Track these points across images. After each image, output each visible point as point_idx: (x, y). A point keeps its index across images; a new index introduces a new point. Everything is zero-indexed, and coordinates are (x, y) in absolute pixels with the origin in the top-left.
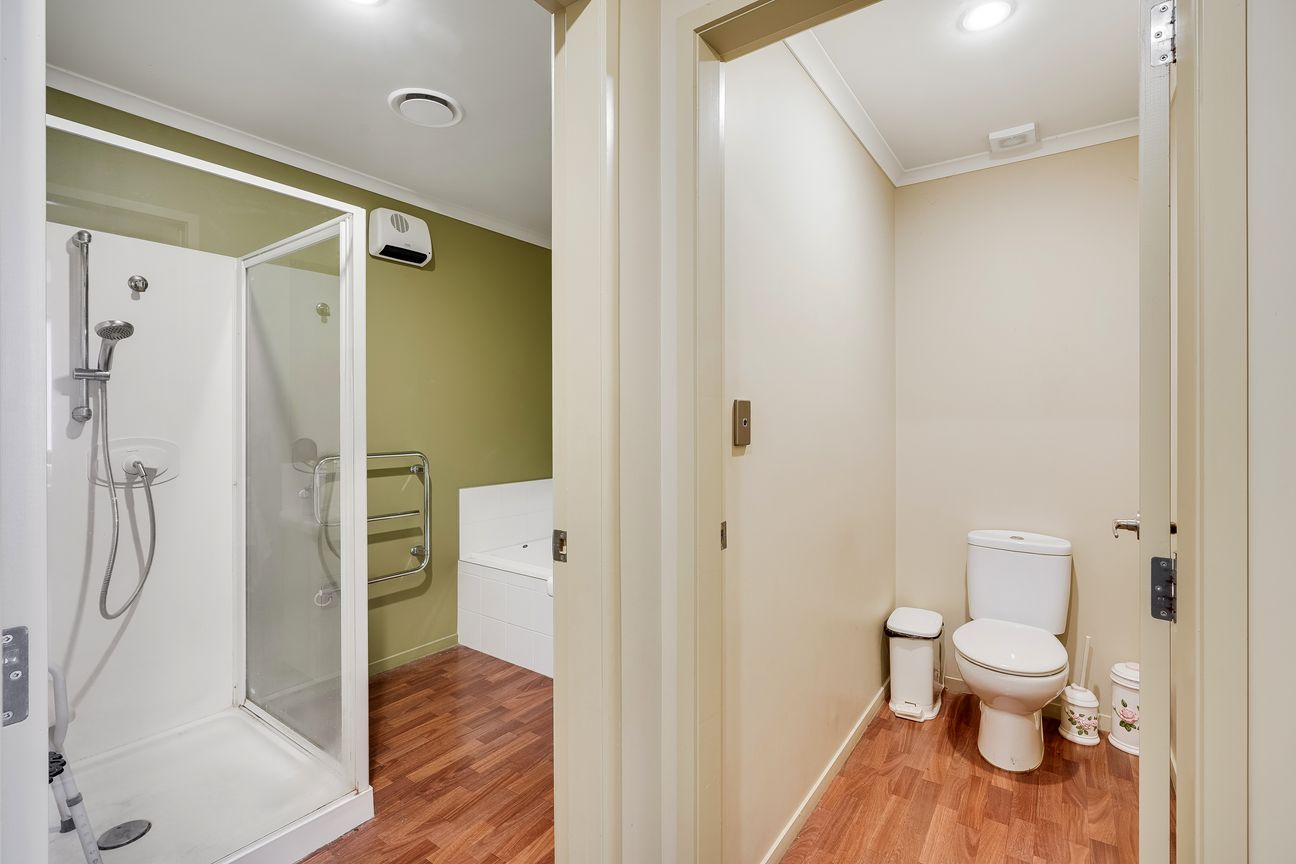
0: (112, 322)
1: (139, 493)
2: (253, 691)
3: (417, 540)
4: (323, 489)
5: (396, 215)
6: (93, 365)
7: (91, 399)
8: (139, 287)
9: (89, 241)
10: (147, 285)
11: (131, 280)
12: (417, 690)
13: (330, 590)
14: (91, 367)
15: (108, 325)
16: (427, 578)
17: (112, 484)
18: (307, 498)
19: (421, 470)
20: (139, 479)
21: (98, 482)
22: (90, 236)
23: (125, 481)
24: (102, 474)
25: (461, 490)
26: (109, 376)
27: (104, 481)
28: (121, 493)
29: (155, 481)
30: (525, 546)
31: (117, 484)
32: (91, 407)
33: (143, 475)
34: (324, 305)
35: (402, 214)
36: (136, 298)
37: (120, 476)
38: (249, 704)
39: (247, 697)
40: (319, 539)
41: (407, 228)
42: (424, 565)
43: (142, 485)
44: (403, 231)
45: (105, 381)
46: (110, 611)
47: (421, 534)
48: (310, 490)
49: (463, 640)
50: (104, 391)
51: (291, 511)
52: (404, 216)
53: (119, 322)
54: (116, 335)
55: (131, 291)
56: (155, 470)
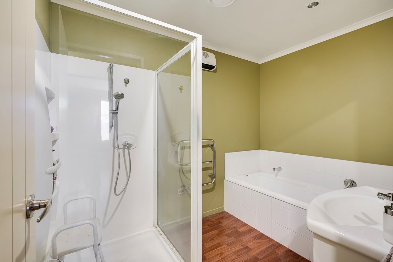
0: (118, 93)
1: (126, 152)
2: (159, 223)
3: (211, 172)
4: (181, 151)
5: (204, 52)
6: (114, 109)
7: (113, 120)
8: (127, 82)
9: (113, 67)
10: (129, 81)
11: (125, 80)
12: (212, 230)
13: (183, 189)
14: (113, 110)
15: (117, 94)
16: (214, 186)
17: (119, 149)
18: (175, 155)
19: (212, 146)
20: (126, 147)
21: (115, 148)
22: (113, 65)
23: (123, 148)
24: (116, 146)
25: (225, 154)
26: (118, 112)
27: (117, 148)
28: (121, 152)
29: (131, 148)
30: (247, 175)
31: (120, 148)
32: (113, 123)
33: (127, 146)
34: (181, 86)
35: (206, 52)
36: (126, 86)
37: (121, 146)
38: (158, 227)
39: (158, 225)
40: (180, 171)
41: (208, 57)
42: (213, 181)
43: (127, 149)
44: (207, 58)
45: (117, 114)
46: (118, 193)
47: (212, 169)
48: (177, 152)
49: (226, 209)
50: (117, 117)
51: (171, 160)
52: (207, 52)
53: (120, 93)
54: (119, 98)
55: (124, 83)
56: (131, 144)
